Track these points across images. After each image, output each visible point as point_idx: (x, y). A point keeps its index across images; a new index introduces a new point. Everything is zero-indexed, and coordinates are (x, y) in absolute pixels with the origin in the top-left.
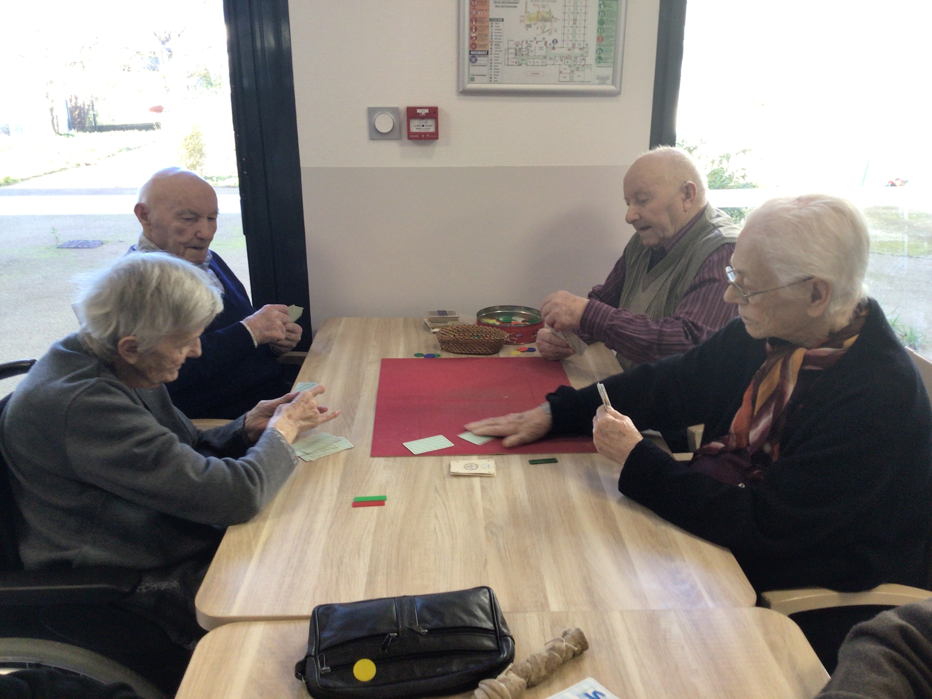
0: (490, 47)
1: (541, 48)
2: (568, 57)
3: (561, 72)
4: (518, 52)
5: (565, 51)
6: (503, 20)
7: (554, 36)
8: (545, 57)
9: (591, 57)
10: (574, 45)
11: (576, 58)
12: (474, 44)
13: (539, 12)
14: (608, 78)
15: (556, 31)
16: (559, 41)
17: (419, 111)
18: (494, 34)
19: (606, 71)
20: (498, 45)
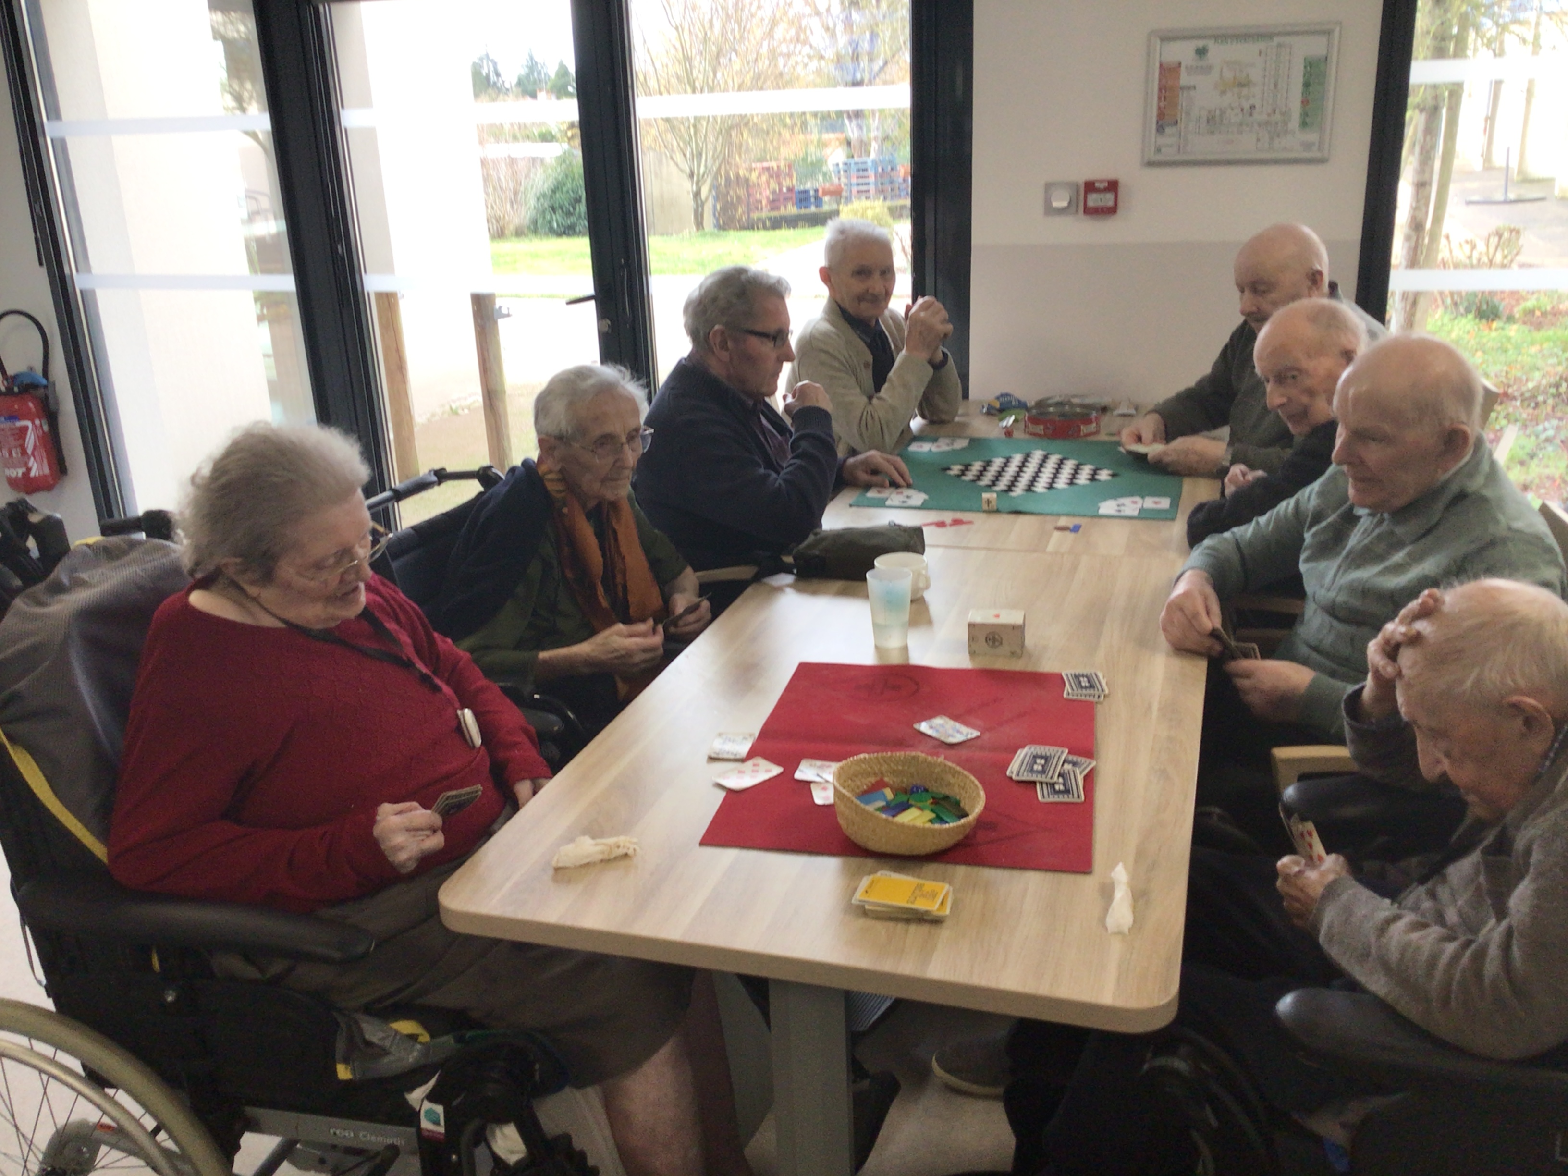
0: (1179, 116)
1: (1237, 115)
2: (1267, 123)
3: (1258, 140)
4: (1210, 120)
5: (1264, 117)
6: (1195, 88)
7: (1252, 101)
8: (1241, 124)
9: (1295, 123)
10: (1274, 111)
11: (1277, 123)
12: (1164, 115)
13: (1235, 78)
14: (1313, 144)
15: (1254, 96)
16: (1257, 106)
17: (1097, 185)
18: (1184, 104)
19: (1312, 136)
20: (1188, 114)
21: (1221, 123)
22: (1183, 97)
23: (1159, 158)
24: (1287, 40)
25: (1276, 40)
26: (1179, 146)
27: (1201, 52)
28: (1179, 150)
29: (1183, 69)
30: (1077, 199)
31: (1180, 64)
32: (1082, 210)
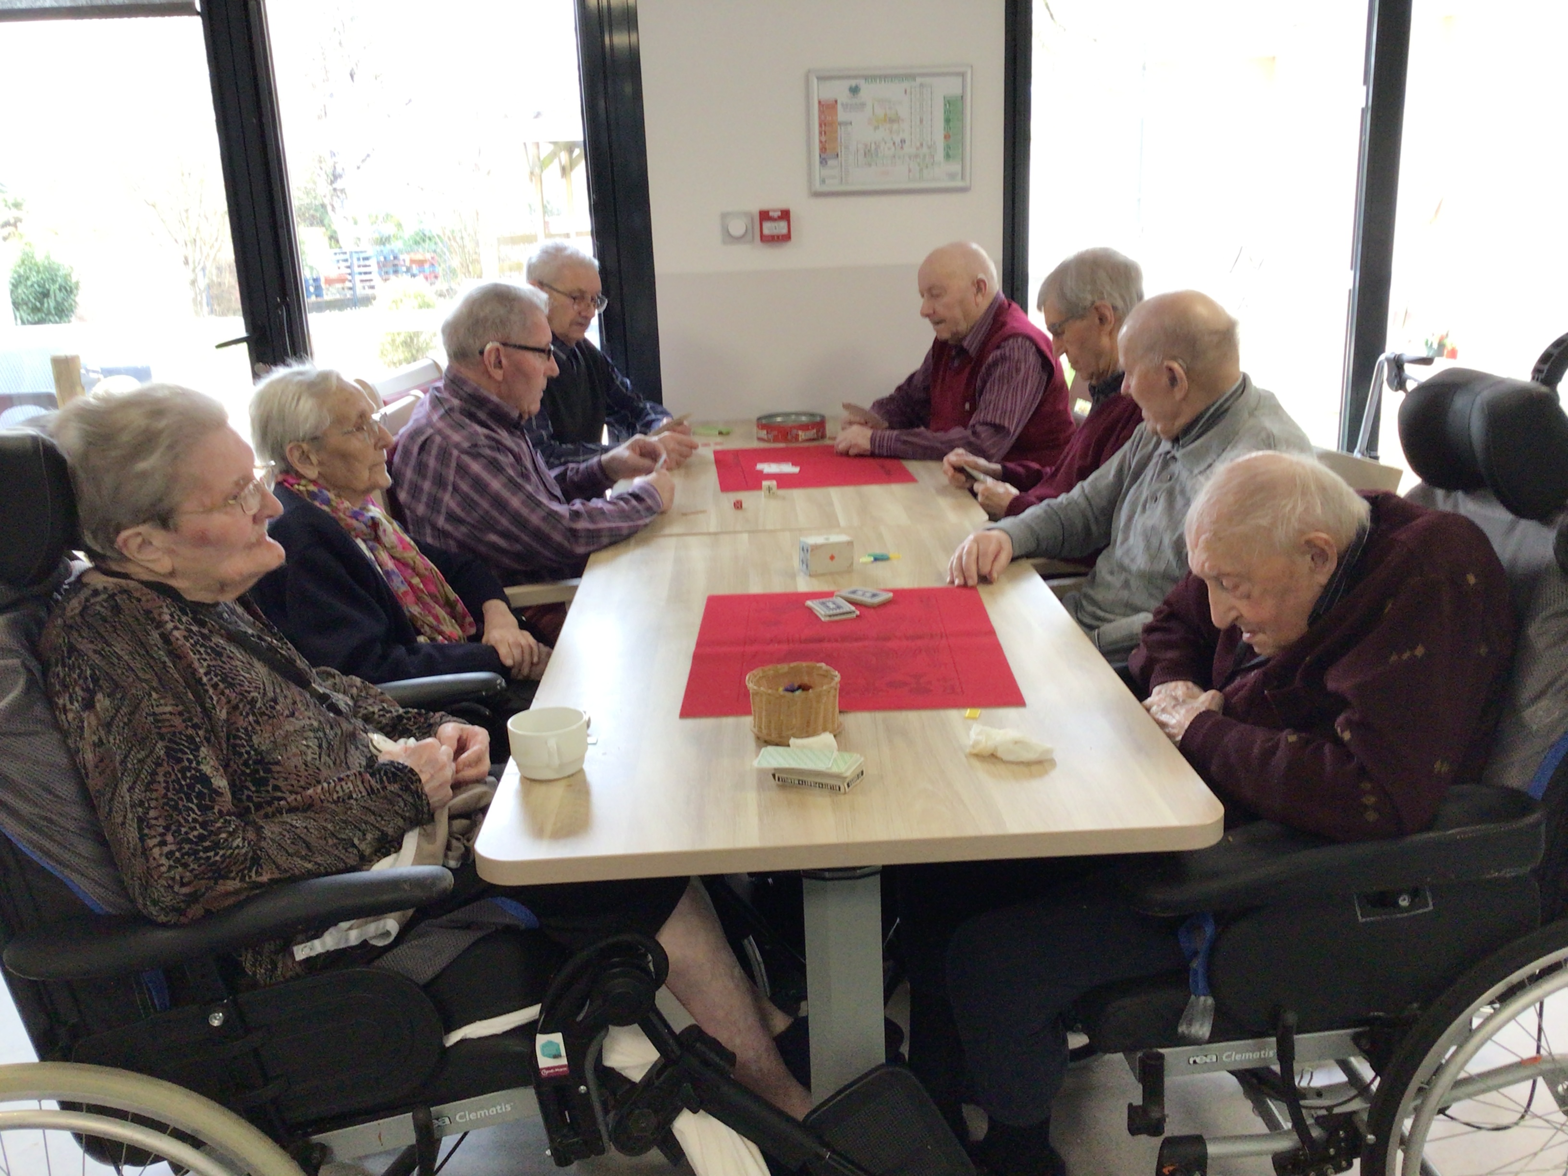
0: (839, 149)
1: (890, 148)
2: (916, 156)
3: (910, 171)
4: (867, 153)
5: (913, 150)
6: (851, 123)
7: (902, 136)
8: (894, 157)
9: (940, 155)
10: (922, 145)
11: (924, 156)
12: (826, 148)
13: (885, 115)
14: (957, 175)
15: (903, 131)
16: (906, 140)
17: (771, 214)
18: (843, 138)
19: (956, 167)
20: (847, 148)
21: (877, 155)
22: (841, 132)
23: (824, 189)
24: (927, 80)
25: (919, 80)
26: (841, 178)
27: (854, 90)
28: (842, 181)
29: (839, 106)
30: (753, 228)
31: (836, 101)
32: (759, 238)
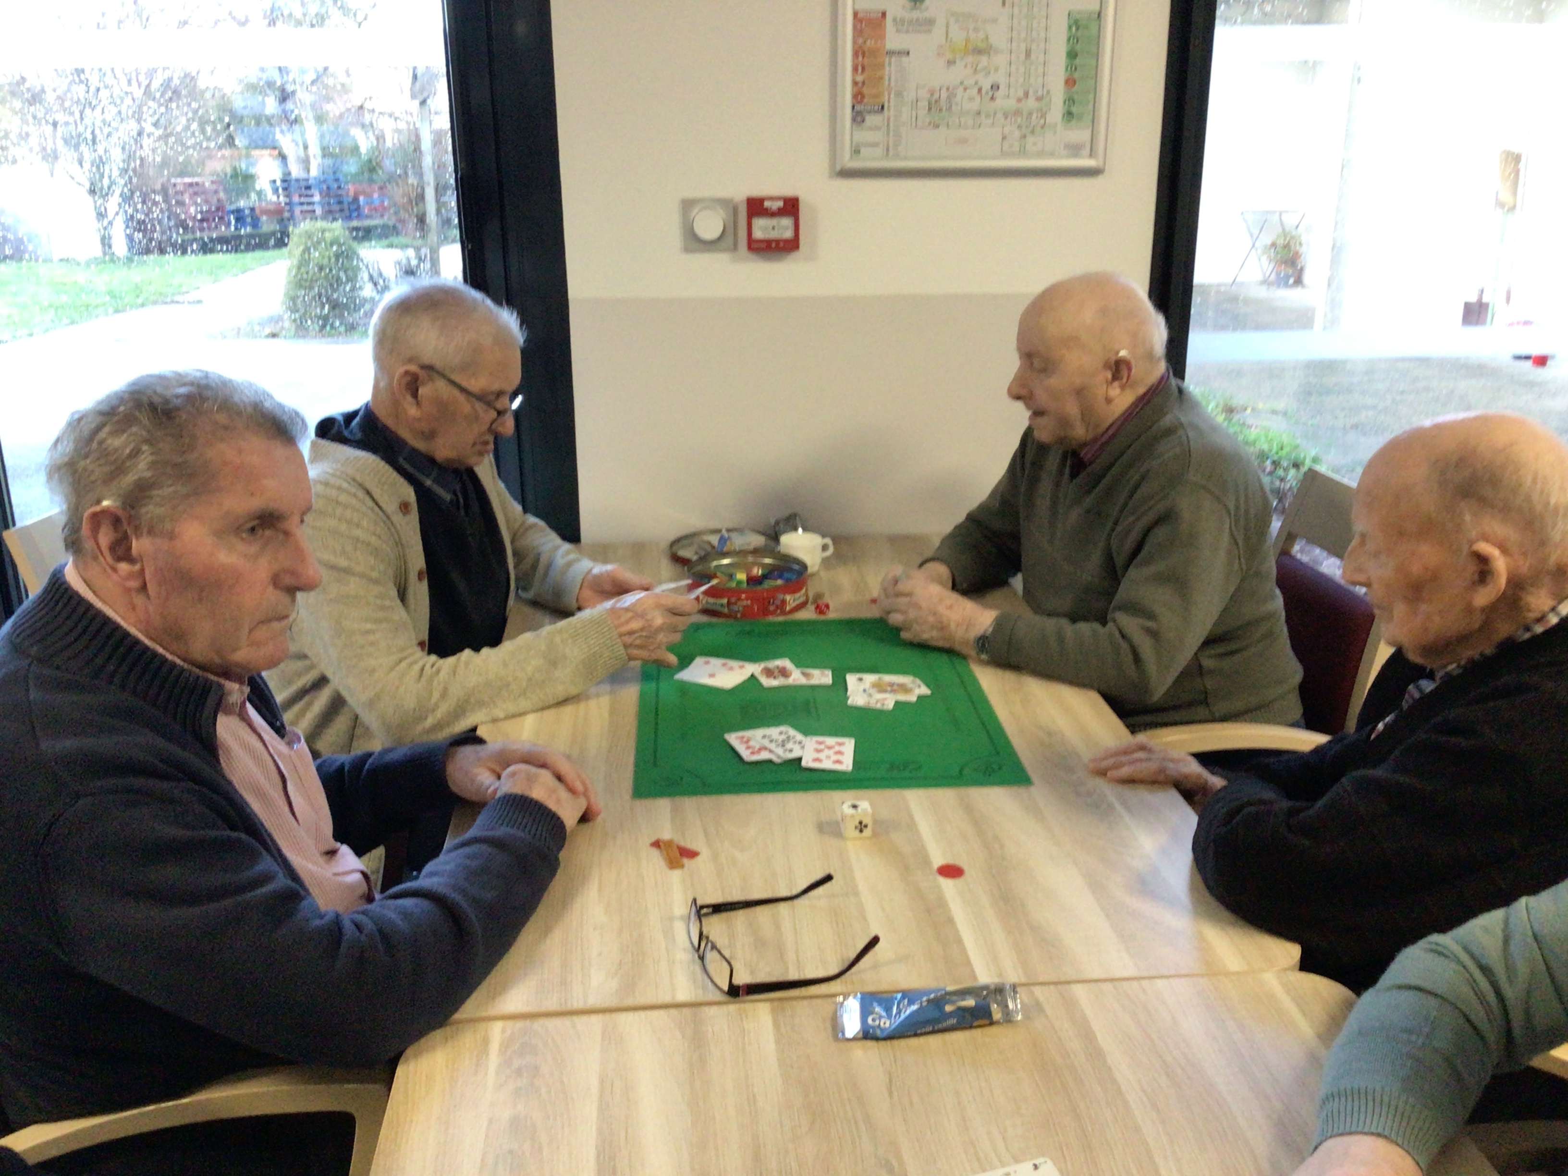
0: (886, 97)
1: (971, 99)
2: (1018, 113)
3: (1004, 138)
4: (933, 105)
5: (1011, 103)
6: (908, 53)
7: (994, 78)
8: (979, 113)
9: (1056, 113)
10: (1026, 95)
11: (1030, 114)
12: (863, 95)
13: (967, 41)
14: (1082, 147)
16: (1002, 86)
17: (767, 204)
18: (893, 79)
19: (1080, 135)
20: (899, 94)
21: (949, 109)
22: (891, 69)
23: (857, 164)
26: (888, 145)
28: (888, 150)
29: (889, 22)
30: (735, 227)
31: (884, 14)
32: (745, 245)
